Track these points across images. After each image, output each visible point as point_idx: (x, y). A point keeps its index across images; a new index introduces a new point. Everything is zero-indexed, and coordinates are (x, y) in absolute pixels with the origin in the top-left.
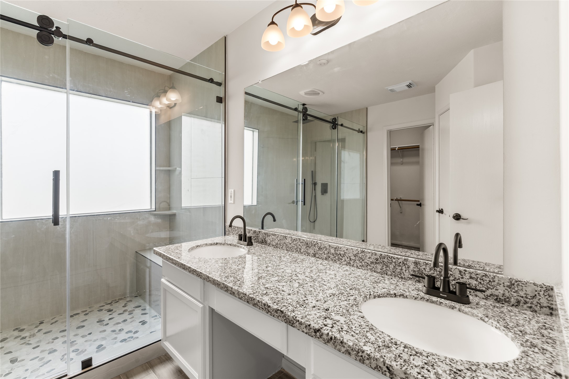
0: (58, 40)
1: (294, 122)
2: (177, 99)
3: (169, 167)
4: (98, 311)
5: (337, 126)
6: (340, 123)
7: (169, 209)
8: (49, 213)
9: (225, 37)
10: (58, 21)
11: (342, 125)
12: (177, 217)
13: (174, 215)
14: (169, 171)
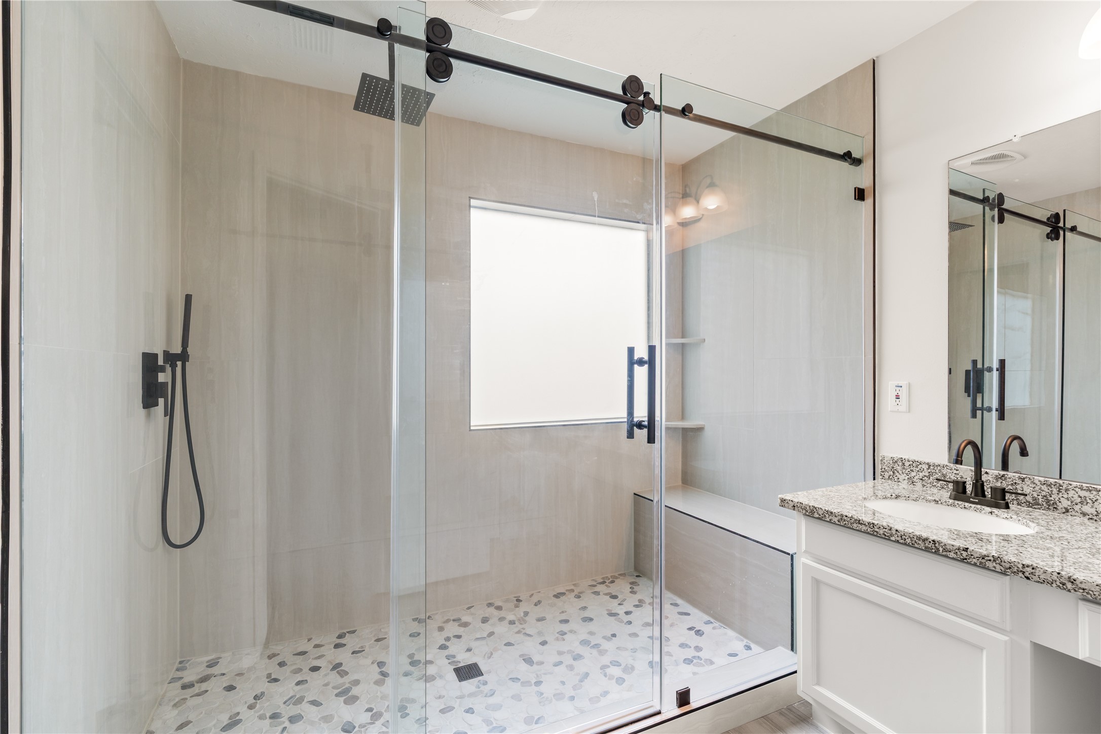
0: (649, 116)
1: (971, 226)
2: (718, 205)
3: (683, 337)
4: (592, 593)
5: (1061, 233)
6: (1068, 225)
7: (683, 418)
8: (623, 414)
9: (874, 61)
10: (650, 84)
11: (1073, 229)
12: (708, 433)
13: (700, 429)
14: (683, 345)
